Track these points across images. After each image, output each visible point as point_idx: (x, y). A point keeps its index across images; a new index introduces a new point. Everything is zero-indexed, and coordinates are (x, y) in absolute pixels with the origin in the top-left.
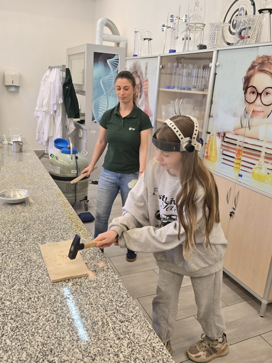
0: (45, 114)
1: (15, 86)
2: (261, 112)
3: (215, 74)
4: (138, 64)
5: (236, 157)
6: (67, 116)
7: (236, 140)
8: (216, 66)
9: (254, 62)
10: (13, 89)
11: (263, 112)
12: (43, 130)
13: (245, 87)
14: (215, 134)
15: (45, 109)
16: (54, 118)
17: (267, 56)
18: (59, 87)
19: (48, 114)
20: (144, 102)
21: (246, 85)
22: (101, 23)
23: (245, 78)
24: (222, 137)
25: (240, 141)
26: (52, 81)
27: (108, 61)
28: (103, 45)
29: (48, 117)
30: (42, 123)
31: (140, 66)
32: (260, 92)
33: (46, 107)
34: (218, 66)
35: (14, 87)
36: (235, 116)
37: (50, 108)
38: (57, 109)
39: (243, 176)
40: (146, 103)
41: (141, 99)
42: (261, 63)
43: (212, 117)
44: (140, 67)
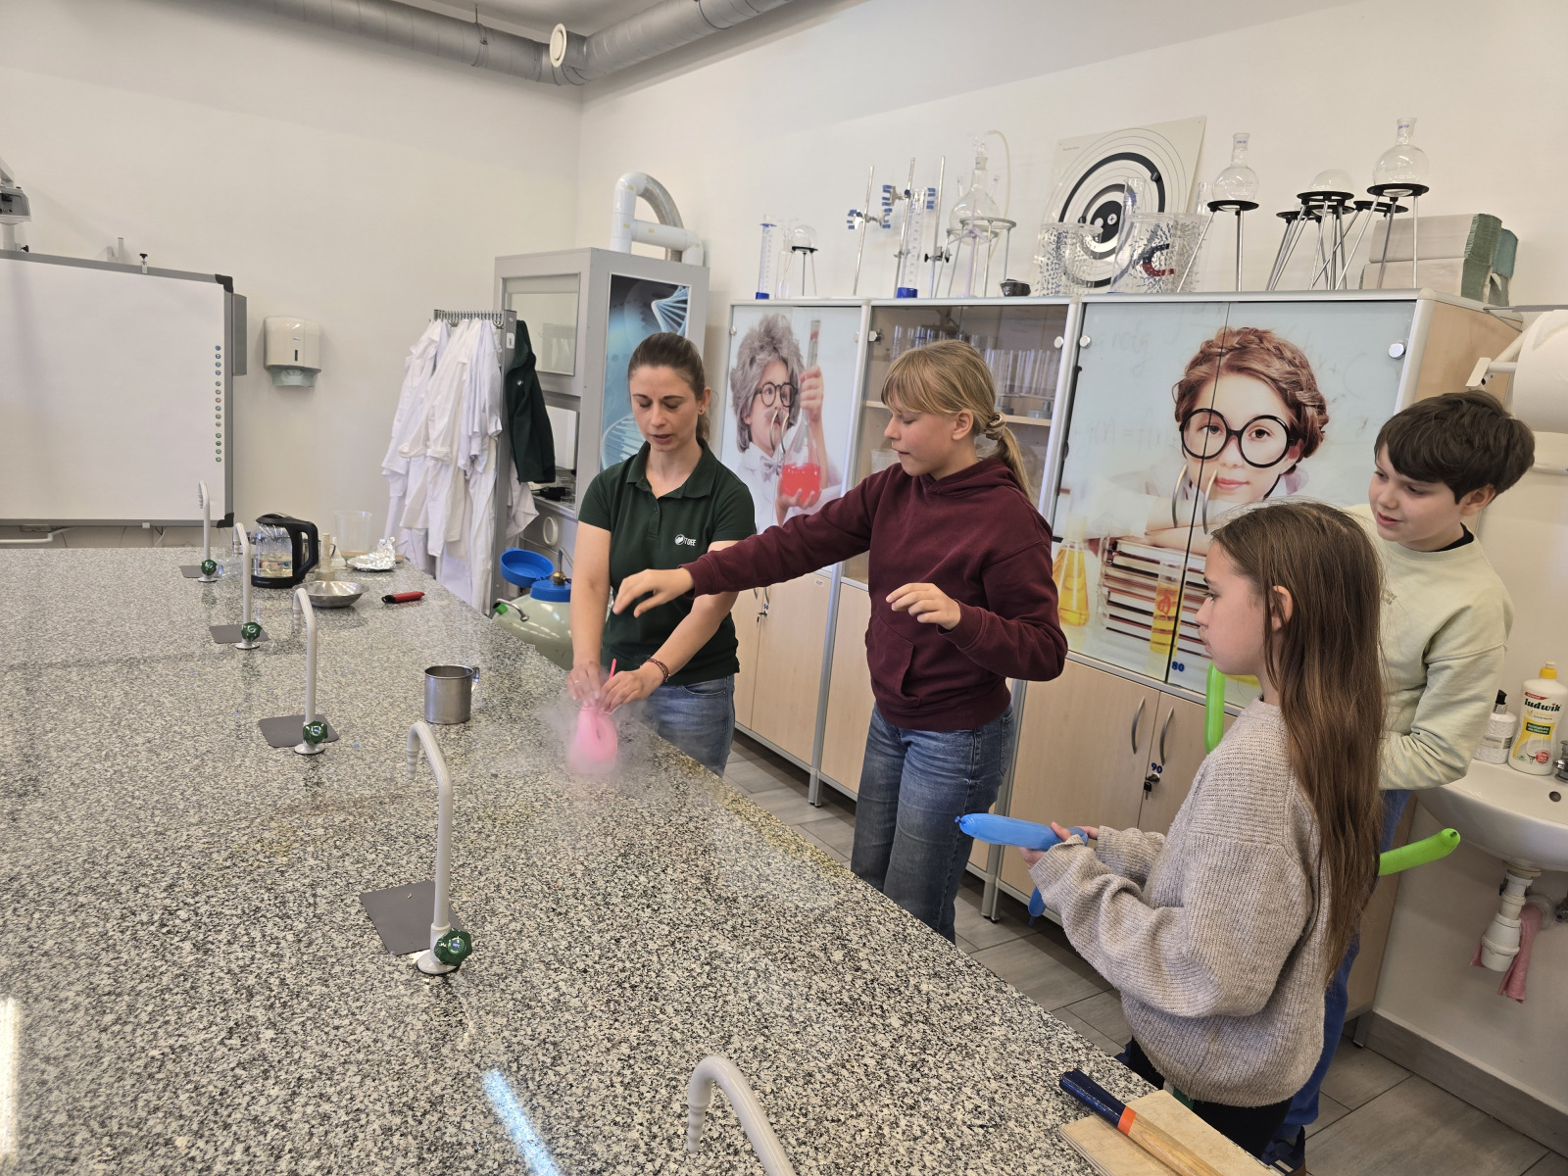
0: (435, 465)
1: (303, 370)
2: (1240, 483)
3: (1077, 369)
4: (781, 323)
5: (1157, 612)
6: (515, 475)
7: (1158, 563)
8: (1079, 346)
9: (1209, 344)
10: (295, 379)
11: (1247, 483)
12: (427, 520)
13: (1181, 410)
14: (1079, 544)
15: (437, 449)
16: (467, 482)
17: (1257, 331)
18: (493, 379)
19: (448, 466)
20: (806, 440)
21: (1185, 404)
22: (630, 187)
23: (1180, 385)
24: (1106, 554)
25: (1171, 566)
26: (465, 360)
27: (654, 305)
28: (633, 252)
29: (447, 479)
30: (423, 496)
31: (788, 330)
32: (1237, 427)
33: (443, 445)
34: (1087, 347)
35: (298, 372)
36: (1148, 493)
37: (455, 447)
38: (482, 450)
39: (1186, 668)
40: (814, 442)
41: (793, 430)
42: (1236, 349)
43: (1067, 491)
44: (790, 333)
